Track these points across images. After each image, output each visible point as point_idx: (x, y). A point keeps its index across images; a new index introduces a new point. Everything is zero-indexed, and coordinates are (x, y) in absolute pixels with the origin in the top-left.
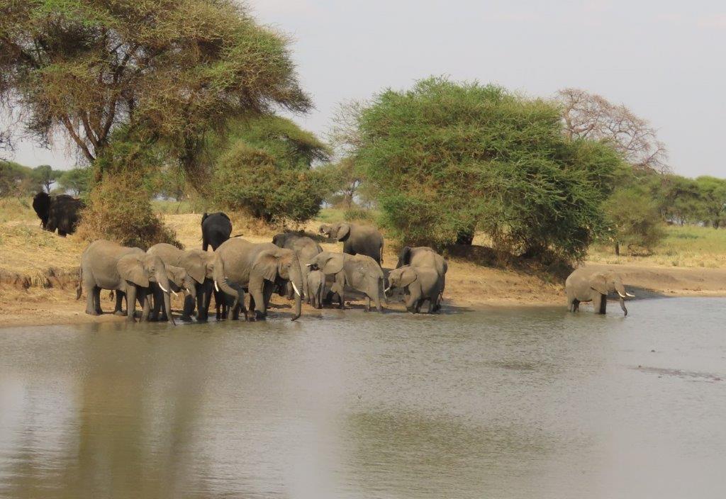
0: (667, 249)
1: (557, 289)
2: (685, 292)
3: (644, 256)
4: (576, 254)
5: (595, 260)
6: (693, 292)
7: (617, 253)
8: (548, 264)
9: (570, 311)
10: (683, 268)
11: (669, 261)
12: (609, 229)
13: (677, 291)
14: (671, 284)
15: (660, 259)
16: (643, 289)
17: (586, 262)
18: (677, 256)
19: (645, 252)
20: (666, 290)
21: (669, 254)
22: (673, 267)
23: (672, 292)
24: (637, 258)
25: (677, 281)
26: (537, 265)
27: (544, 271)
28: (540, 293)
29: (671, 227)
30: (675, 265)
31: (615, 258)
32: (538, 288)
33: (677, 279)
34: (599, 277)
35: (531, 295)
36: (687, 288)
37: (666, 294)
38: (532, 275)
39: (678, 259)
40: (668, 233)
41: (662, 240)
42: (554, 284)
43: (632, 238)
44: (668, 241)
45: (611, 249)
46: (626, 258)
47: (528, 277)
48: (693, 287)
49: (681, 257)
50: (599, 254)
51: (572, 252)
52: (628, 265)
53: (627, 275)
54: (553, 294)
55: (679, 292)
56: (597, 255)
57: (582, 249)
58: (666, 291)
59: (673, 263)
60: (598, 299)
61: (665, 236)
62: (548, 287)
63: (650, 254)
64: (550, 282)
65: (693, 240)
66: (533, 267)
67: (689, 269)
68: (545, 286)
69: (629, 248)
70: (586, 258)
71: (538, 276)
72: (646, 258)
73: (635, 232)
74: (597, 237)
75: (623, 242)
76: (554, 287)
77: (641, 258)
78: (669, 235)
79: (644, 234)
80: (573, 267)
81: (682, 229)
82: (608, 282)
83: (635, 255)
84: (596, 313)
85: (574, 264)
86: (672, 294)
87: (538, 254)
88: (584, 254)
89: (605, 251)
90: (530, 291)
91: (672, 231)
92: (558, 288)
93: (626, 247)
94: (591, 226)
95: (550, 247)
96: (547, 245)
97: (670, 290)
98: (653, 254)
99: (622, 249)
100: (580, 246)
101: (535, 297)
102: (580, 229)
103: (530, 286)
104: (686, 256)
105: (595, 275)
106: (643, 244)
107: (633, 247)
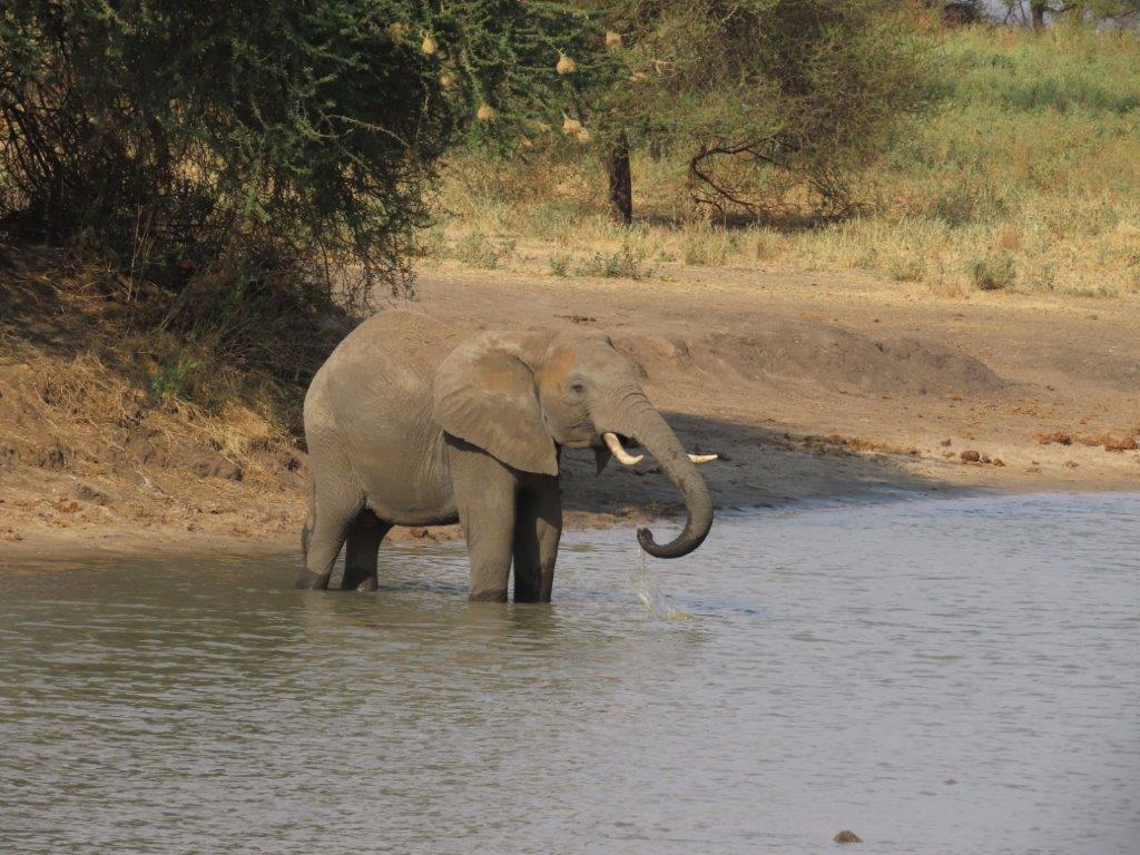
0: (943, 183)
1: (234, 444)
2: (1054, 458)
3: (791, 224)
4: (355, 213)
5: (473, 254)
6: (1099, 458)
7: (624, 209)
8: (177, 278)
9: (324, 584)
10: (1040, 304)
11: (950, 258)
12: (565, 64)
13: (995, 451)
14: (962, 411)
15: (895, 246)
16: (781, 442)
17: (420, 266)
18: (1001, 228)
19: (800, 197)
20: (930, 447)
21: (954, 213)
22: (983, 299)
23: (971, 458)
24: (751, 237)
25: (999, 386)
26: (104, 288)
27: (145, 324)
28: (118, 466)
29: (966, 41)
30: (989, 285)
31: (603, 240)
32: (110, 437)
33: (1004, 373)
34: (494, 362)
35: (63, 484)
36: (1072, 427)
37: (936, 473)
38: (69, 353)
39: (1011, 243)
40: (948, 75)
41: (910, 119)
42: (213, 408)
43: (715, 108)
44: (945, 127)
45: (579, 181)
46: (675, 242)
47: (41, 366)
48: (1104, 428)
49: (1031, 234)
50: (503, 210)
51: (331, 199)
52: (688, 286)
53: (683, 348)
54: (203, 470)
55: (1014, 455)
56: (490, 220)
57: (390, 182)
58: (932, 453)
59: (979, 268)
60: (493, 504)
61: (924, 94)
62: (176, 427)
63: (837, 212)
64: (188, 392)
65: (1110, 119)
66: (79, 296)
67: (1082, 309)
68: (156, 419)
69: (698, 175)
70: (422, 237)
71: (107, 357)
72: (804, 240)
73: (734, 73)
74: (484, 112)
75: (659, 140)
76: (212, 430)
77: (772, 238)
78: (950, 91)
79: (795, 85)
80: (339, 298)
81: (1036, 52)
82: (547, 389)
83: (737, 222)
84: (481, 597)
85: (345, 276)
86: (972, 473)
87: (106, 210)
88: (406, 214)
89: (541, 191)
90: (57, 458)
91: (969, 61)
92: (241, 429)
93: (678, 167)
94: (448, 33)
95: (190, 171)
96: (164, 159)
97: (959, 448)
98: (849, 212)
99: (651, 178)
100: (382, 162)
101: (87, 494)
102: (381, 50)
103: (61, 426)
104: (1058, 230)
105: (470, 349)
106: (784, 151)
107: (721, 167)
